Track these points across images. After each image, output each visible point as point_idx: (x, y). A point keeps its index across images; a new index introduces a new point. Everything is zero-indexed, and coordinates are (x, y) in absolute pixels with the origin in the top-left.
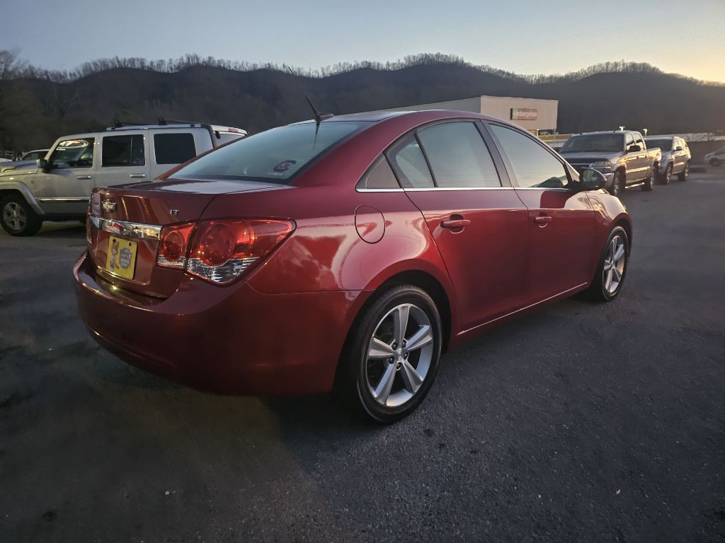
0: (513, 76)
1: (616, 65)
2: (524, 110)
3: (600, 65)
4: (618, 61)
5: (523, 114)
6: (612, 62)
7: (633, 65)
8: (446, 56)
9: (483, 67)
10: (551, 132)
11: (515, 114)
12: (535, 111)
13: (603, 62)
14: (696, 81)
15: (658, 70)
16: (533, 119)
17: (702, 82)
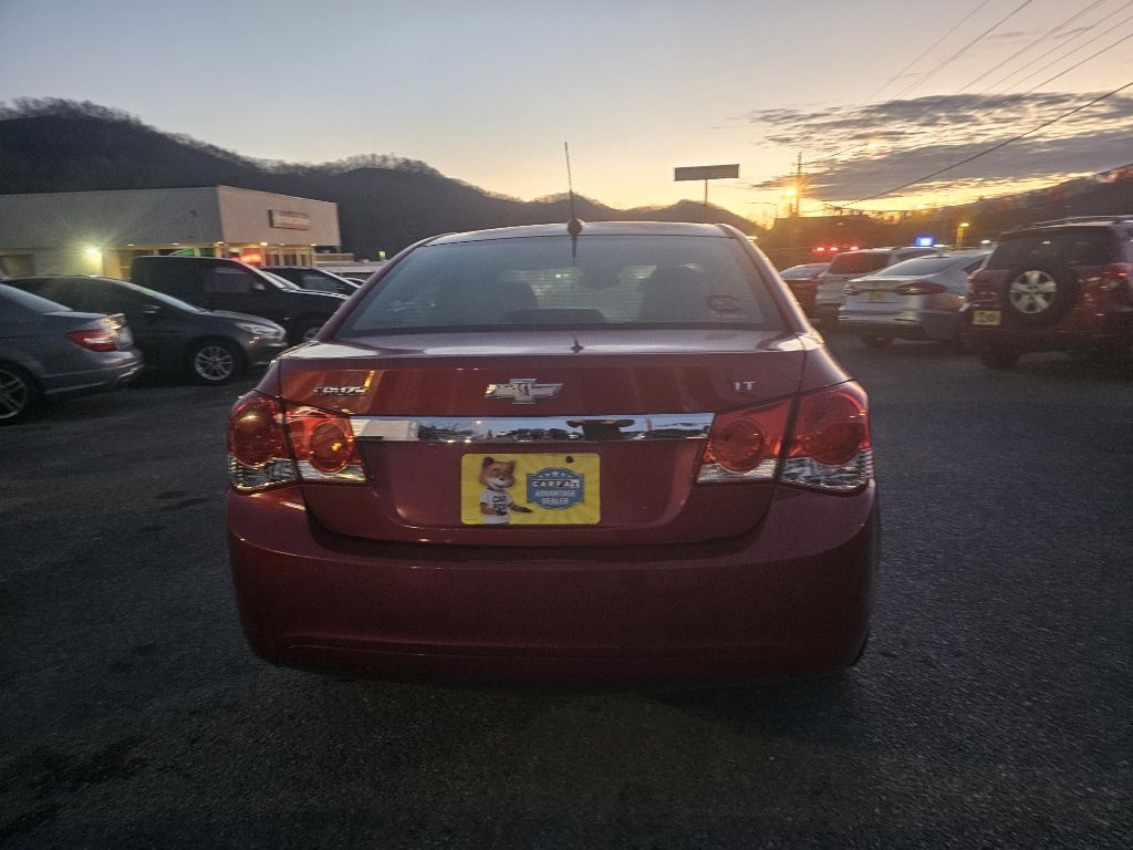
0: (235, 158)
1: (385, 159)
2: (289, 213)
3: (363, 157)
4: (387, 154)
5: (289, 220)
6: (379, 153)
7: (407, 162)
8: (105, 109)
9: (178, 136)
10: (332, 249)
11: (278, 219)
12: (305, 216)
13: (368, 153)
14: (483, 192)
15: (436, 171)
16: (304, 229)
17: (489, 193)
